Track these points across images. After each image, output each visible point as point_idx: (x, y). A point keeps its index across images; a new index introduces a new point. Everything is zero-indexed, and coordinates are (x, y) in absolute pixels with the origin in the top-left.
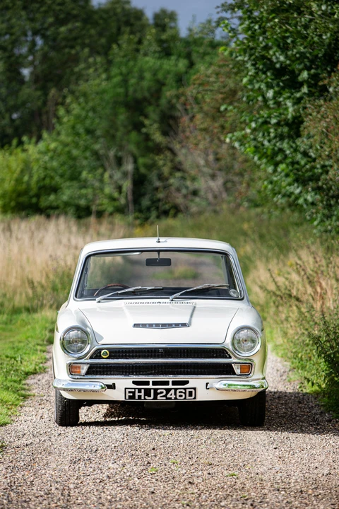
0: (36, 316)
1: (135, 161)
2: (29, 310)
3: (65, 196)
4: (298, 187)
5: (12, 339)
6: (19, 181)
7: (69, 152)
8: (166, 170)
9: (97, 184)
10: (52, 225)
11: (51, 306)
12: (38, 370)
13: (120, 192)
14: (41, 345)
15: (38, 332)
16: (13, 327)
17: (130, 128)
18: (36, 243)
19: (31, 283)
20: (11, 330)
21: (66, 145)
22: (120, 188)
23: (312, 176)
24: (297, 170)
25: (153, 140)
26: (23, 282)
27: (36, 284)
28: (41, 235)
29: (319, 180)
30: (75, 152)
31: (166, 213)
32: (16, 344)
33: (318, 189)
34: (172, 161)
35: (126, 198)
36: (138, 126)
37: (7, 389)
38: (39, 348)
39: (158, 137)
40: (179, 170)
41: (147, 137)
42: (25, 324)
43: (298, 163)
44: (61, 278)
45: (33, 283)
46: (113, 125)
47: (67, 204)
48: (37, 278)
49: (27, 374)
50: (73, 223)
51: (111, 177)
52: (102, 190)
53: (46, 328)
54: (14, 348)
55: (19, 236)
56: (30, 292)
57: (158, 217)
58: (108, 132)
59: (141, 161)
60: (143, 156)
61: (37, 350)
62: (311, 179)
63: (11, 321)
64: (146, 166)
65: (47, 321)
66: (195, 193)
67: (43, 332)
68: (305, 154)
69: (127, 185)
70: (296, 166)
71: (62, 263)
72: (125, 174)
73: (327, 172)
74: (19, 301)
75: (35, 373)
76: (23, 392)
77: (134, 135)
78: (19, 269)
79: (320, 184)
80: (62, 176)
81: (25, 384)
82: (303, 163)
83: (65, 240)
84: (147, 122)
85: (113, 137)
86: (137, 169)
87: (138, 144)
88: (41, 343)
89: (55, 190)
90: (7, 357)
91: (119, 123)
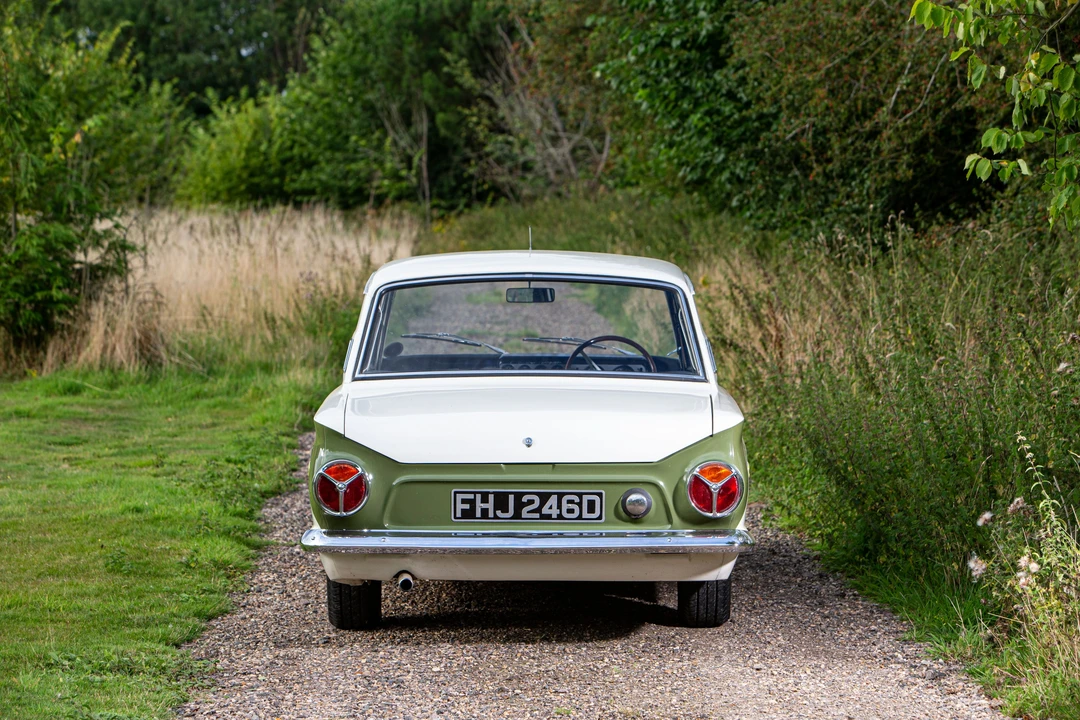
0: (281, 380)
1: (432, 118)
2: (267, 368)
3: (324, 173)
4: (719, 152)
5: (238, 424)
6: (251, 150)
7: (328, 105)
8: (481, 133)
9: (373, 154)
10: (303, 223)
11: (304, 363)
12: (284, 489)
13: (410, 168)
14: (288, 435)
15: (282, 410)
16: (240, 400)
17: (423, 66)
18: (279, 252)
19: (271, 321)
20: (236, 406)
21: (323, 95)
22: (408, 161)
23: (744, 133)
24: (718, 123)
25: (460, 86)
26: (257, 318)
27: (279, 322)
28: (285, 238)
29: (757, 139)
30: (339, 106)
31: (481, 197)
32: (246, 435)
33: (755, 156)
34: (490, 118)
35: (419, 175)
36: (435, 64)
37: (227, 534)
38: (285, 440)
39: (467, 79)
40: (502, 131)
41: (451, 81)
42: (259, 394)
43: (718, 112)
44: (321, 313)
45: (274, 320)
46: (397, 62)
47: (326, 188)
48: (281, 310)
49: (264, 495)
50: (337, 217)
51: (395, 143)
52: (381, 163)
53: (297, 403)
54: (240, 443)
55: (253, 240)
56: (269, 335)
57: (468, 205)
58: (389, 72)
59: (440, 117)
60: (443, 110)
61: (280, 445)
62: (742, 139)
63: (237, 388)
64: (447, 125)
65: (297, 389)
66: (526, 167)
67: (292, 409)
68: (731, 96)
69: (420, 156)
70: (716, 118)
71: (323, 287)
72: (416, 139)
73: (768, 126)
74: (251, 351)
75: (277, 492)
76: (256, 538)
77: (428, 77)
78: (251, 297)
79: (760, 146)
80: (317, 144)
81: (259, 519)
82: (727, 110)
83: (325, 246)
84: (449, 56)
85: (398, 80)
86: (433, 129)
87: (435, 91)
88: (288, 430)
89: (308, 164)
90: (229, 461)
91: (406, 58)
